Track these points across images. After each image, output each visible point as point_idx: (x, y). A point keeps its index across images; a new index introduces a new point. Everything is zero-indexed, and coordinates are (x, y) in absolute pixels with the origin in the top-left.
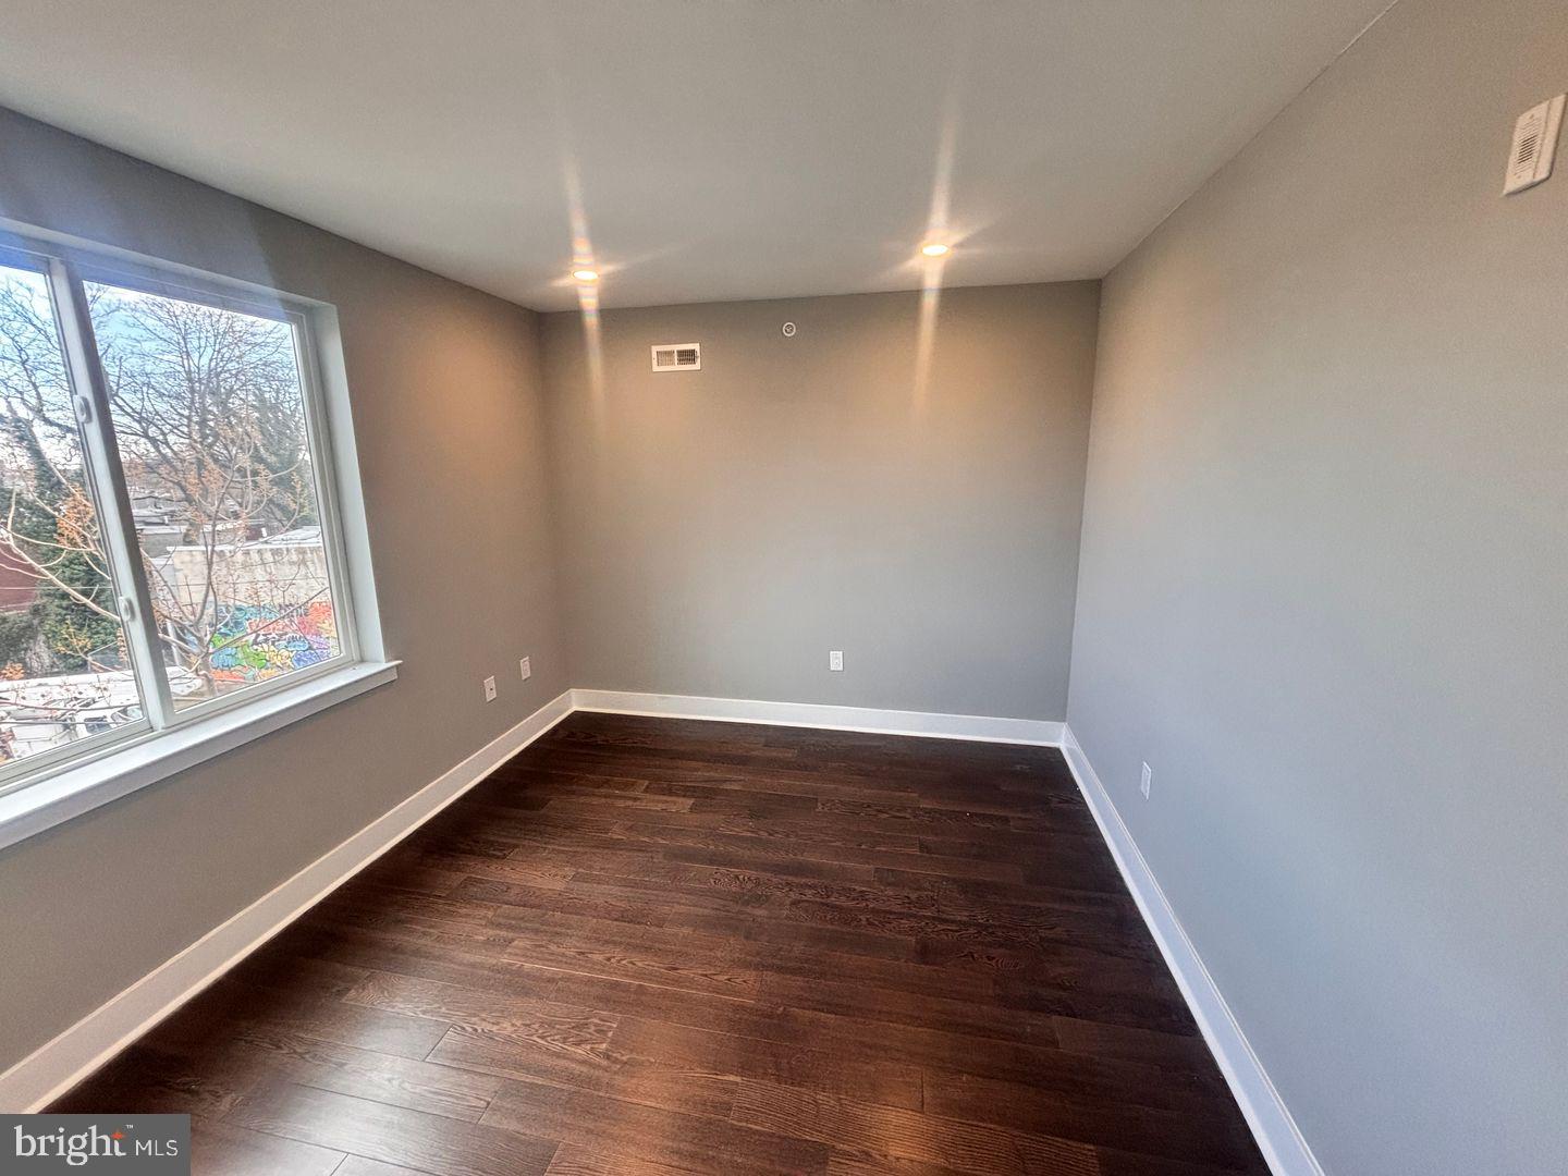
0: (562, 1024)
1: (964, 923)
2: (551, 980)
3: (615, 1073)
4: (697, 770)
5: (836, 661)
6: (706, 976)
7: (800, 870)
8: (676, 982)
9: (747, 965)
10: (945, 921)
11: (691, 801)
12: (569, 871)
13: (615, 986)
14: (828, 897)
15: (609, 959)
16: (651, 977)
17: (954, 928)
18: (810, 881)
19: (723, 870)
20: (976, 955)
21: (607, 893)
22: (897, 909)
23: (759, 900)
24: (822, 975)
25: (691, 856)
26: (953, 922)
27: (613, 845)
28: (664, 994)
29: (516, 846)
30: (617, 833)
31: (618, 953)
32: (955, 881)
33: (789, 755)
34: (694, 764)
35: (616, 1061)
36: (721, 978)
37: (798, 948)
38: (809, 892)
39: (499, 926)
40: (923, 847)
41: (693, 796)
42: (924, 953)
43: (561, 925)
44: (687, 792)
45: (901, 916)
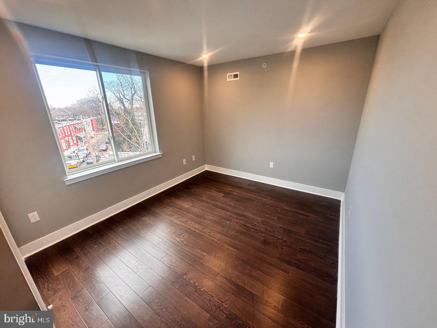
0: (177, 233)
1: (279, 239)
2: (179, 225)
3: (183, 245)
4: (228, 188)
5: (271, 165)
6: (209, 232)
7: (242, 216)
8: (202, 232)
9: (219, 233)
10: (274, 237)
11: (223, 195)
12: (191, 204)
13: (189, 229)
14: (246, 223)
15: (191, 224)
16: (198, 230)
17: (276, 239)
18: (243, 219)
19: (224, 211)
20: (278, 247)
21: (196, 210)
22: (262, 230)
23: (228, 220)
24: (236, 240)
25: (217, 206)
26: (276, 237)
27: (202, 201)
28: (199, 233)
29: (183, 197)
30: (204, 199)
31: (193, 223)
32: (283, 228)
33: (253, 188)
34: (228, 186)
35: (184, 243)
36: (212, 234)
37: (233, 232)
38: (242, 221)
39: (173, 212)
40: (279, 218)
41: (225, 194)
42: (265, 242)
43: (185, 215)
44: (224, 193)
45: (262, 232)
